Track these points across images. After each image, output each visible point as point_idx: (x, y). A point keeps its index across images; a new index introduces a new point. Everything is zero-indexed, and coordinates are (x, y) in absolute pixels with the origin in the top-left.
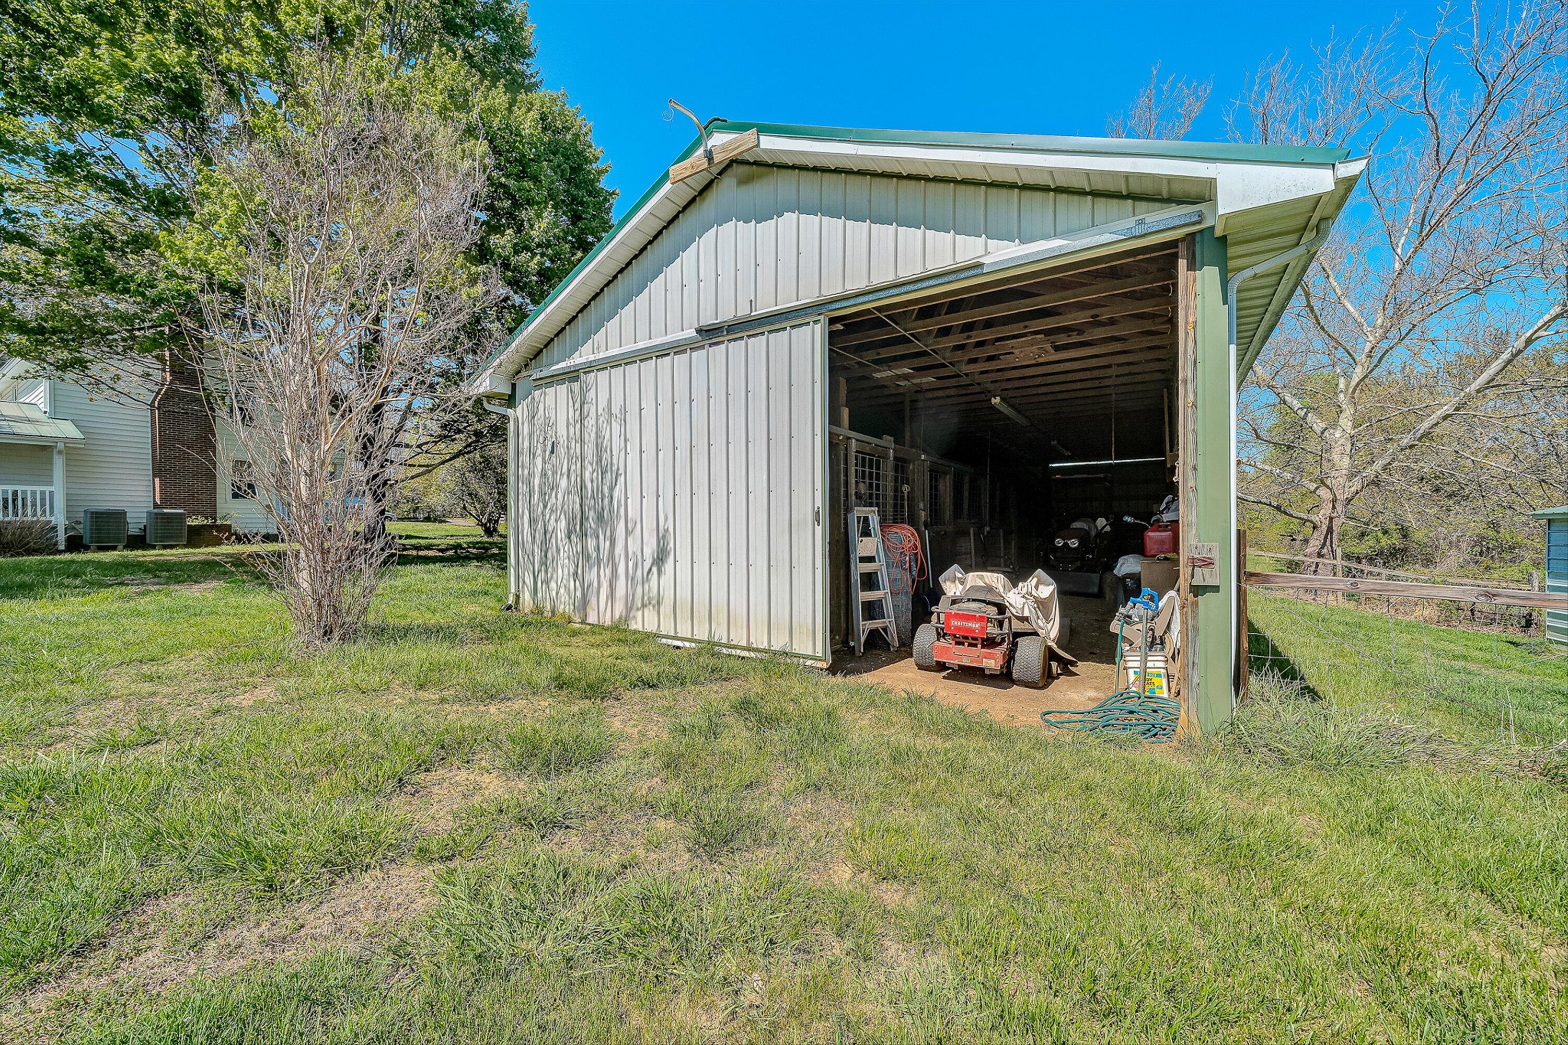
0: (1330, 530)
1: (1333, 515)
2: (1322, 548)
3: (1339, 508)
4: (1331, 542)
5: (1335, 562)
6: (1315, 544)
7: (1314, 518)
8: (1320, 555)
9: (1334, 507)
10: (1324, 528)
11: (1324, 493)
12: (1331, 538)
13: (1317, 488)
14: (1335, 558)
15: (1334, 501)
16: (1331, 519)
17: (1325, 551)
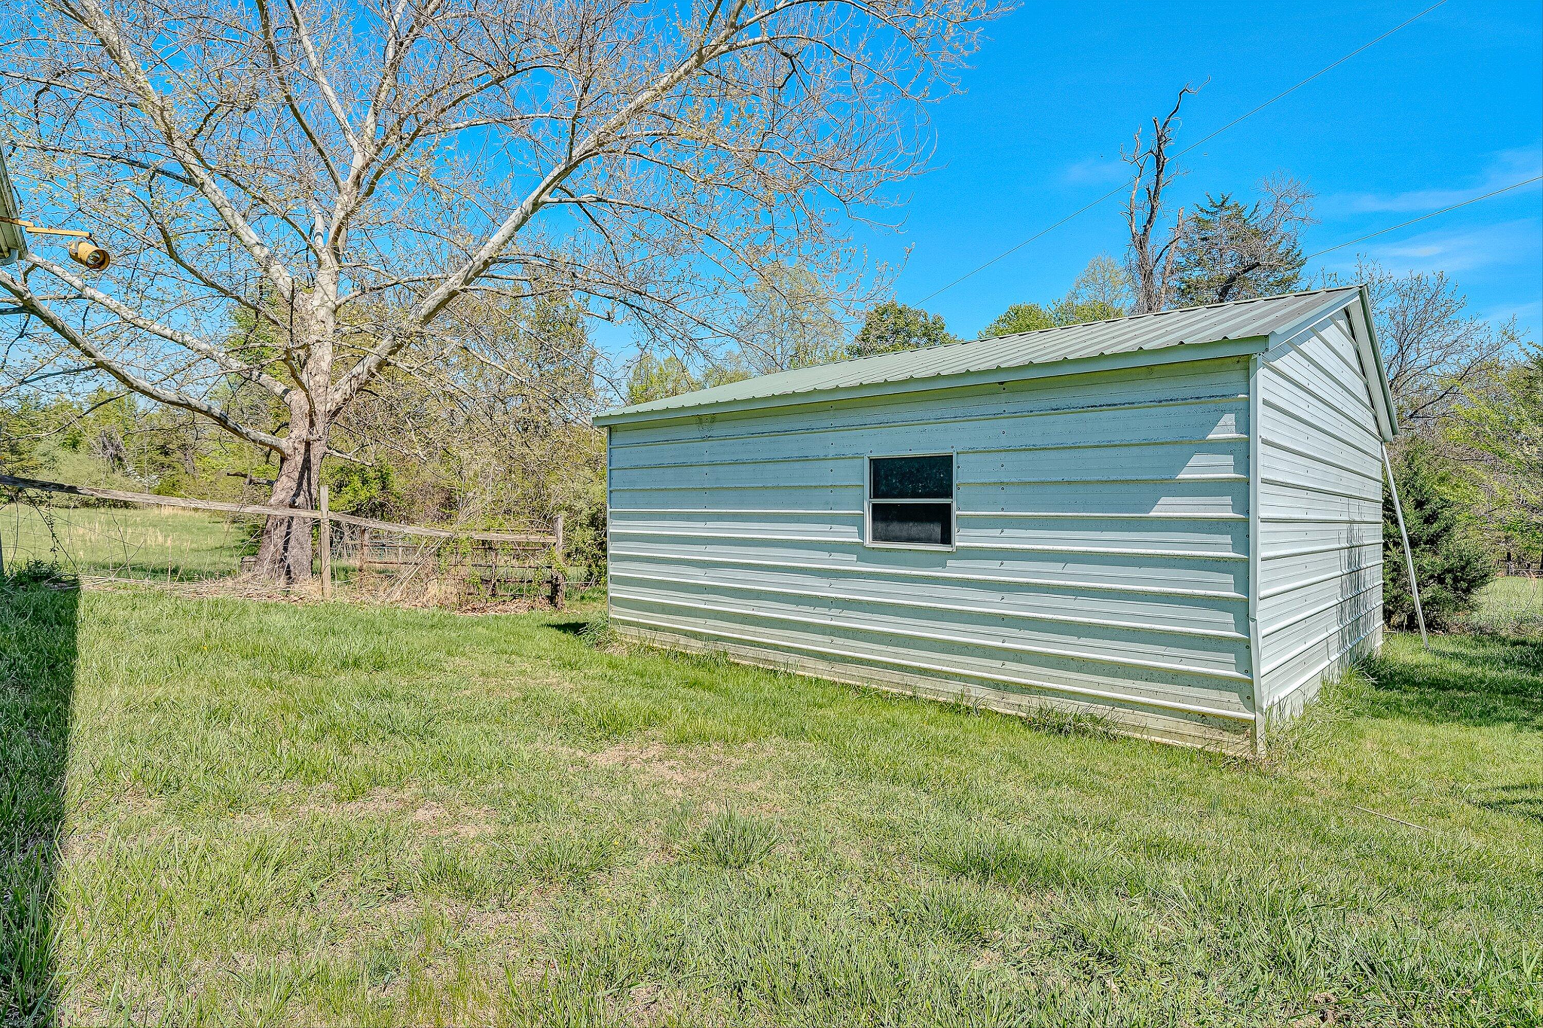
0: (307, 465)
1: (312, 438)
2: (297, 495)
3: (320, 426)
4: (309, 484)
5: (316, 514)
6: (285, 486)
7: (284, 443)
8: (292, 505)
9: (312, 424)
10: (299, 459)
11: (297, 398)
12: (309, 479)
13: (286, 392)
14: (315, 507)
15: (312, 414)
16: (308, 444)
17: (300, 500)
